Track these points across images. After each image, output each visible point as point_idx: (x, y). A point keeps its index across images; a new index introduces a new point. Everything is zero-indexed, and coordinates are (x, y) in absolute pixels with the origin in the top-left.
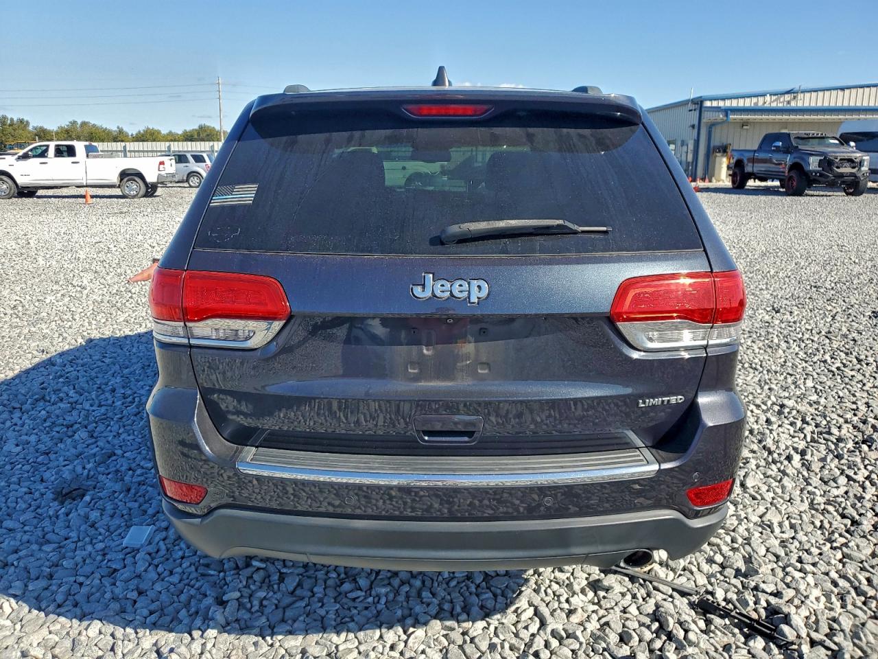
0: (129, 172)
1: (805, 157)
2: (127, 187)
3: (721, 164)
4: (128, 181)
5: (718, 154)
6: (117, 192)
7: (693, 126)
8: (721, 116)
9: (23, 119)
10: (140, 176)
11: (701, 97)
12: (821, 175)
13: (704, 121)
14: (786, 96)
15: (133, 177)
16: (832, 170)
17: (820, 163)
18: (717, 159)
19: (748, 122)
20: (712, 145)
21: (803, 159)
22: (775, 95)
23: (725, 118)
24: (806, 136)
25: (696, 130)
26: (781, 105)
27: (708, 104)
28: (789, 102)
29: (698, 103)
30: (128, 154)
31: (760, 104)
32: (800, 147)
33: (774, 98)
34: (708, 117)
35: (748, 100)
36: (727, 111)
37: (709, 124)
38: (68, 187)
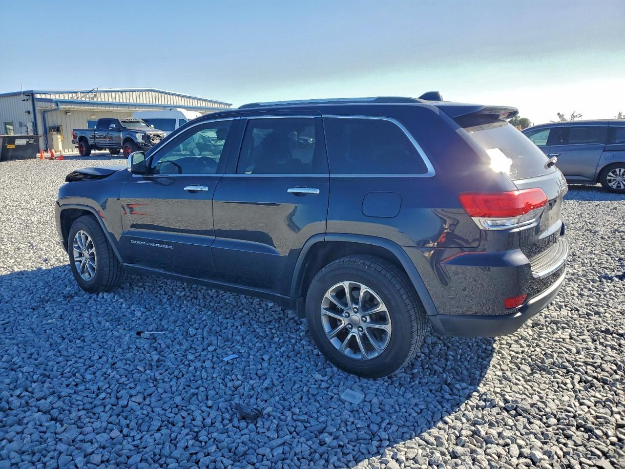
1: (134, 134)
3: (57, 139)
5: (53, 133)
7: (29, 112)
8: (53, 106)
11: (32, 91)
12: (145, 145)
13: (37, 109)
14: (90, 94)
16: (150, 142)
17: (143, 138)
18: (54, 136)
19: (69, 111)
20: (47, 126)
21: (132, 135)
22: (83, 93)
23: (57, 107)
24: (128, 121)
25: (32, 115)
26: (88, 100)
27: (38, 96)
28: (92, 98)
29: (30, 95)
31: (75, 98)
32: (128, 128)
33: (83, 95)
34: (39, 106)
35: (66, 95)
36: (57, 102)
37: (43, 111)
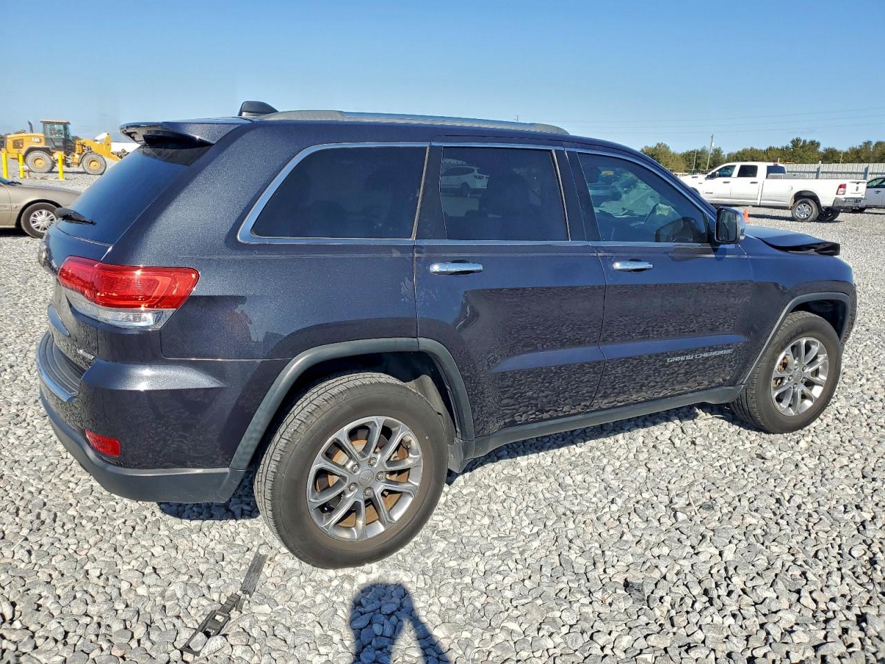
0: (805, 194)
2: (799, 209)
4: (801, 203)
6: (788, 214)
9: (814, 141)
10: (815, 198)
15: (806, 199)
30: (821, 175)
38: (748, 206)
